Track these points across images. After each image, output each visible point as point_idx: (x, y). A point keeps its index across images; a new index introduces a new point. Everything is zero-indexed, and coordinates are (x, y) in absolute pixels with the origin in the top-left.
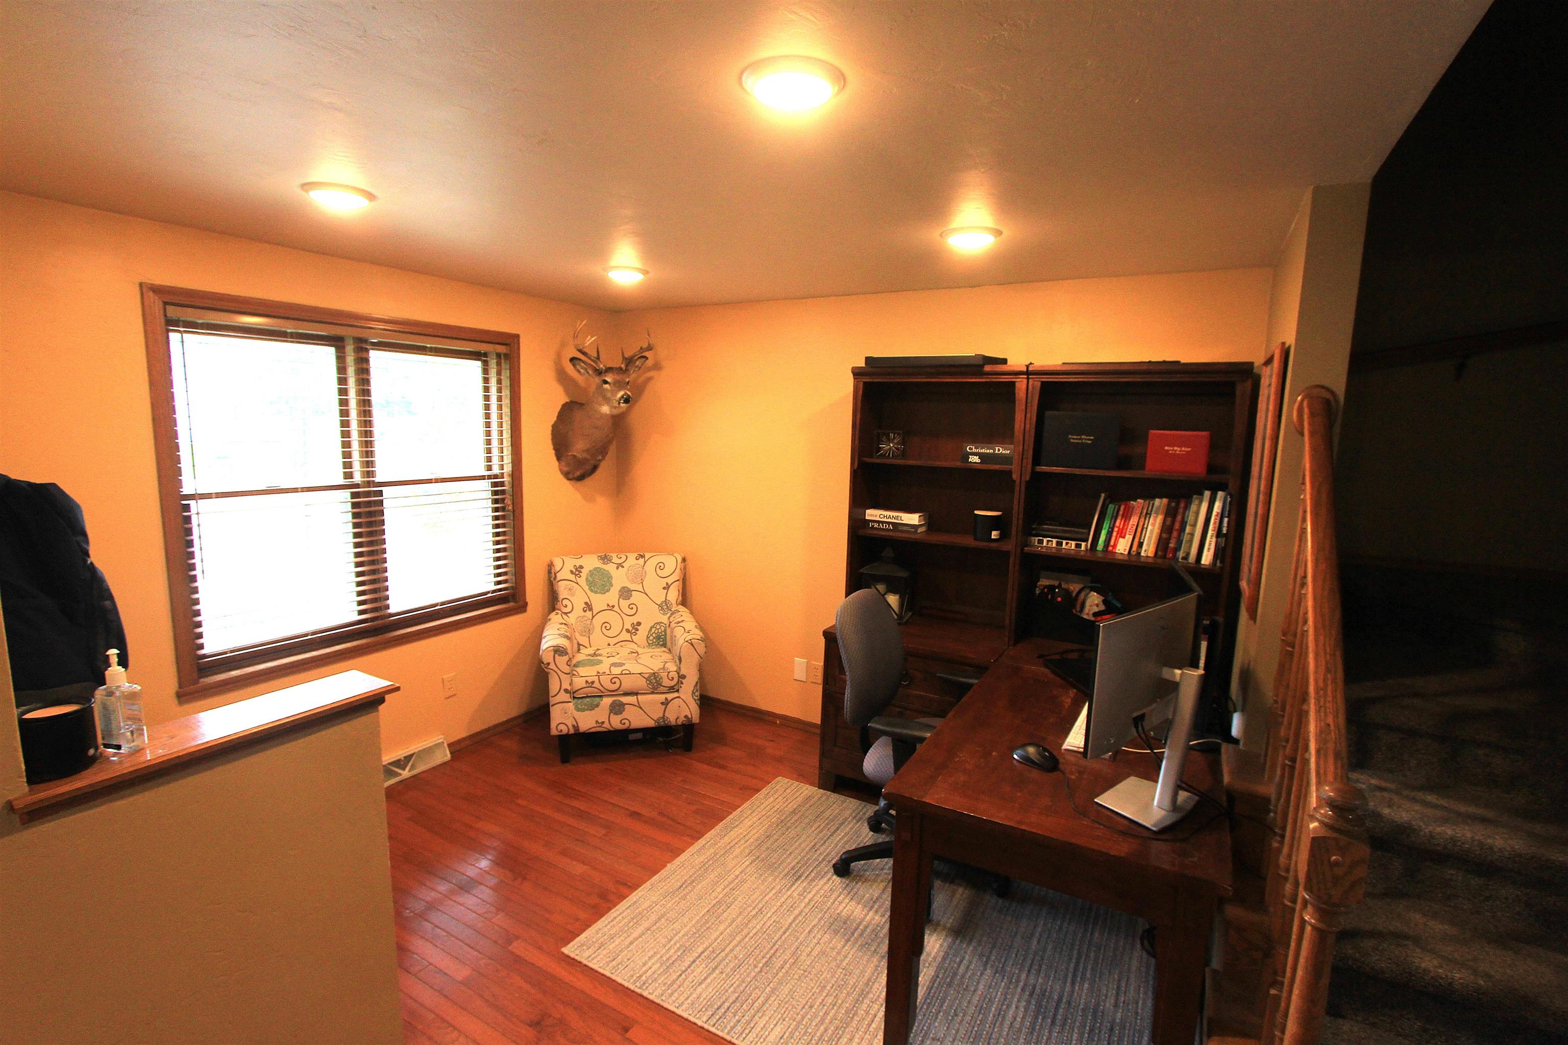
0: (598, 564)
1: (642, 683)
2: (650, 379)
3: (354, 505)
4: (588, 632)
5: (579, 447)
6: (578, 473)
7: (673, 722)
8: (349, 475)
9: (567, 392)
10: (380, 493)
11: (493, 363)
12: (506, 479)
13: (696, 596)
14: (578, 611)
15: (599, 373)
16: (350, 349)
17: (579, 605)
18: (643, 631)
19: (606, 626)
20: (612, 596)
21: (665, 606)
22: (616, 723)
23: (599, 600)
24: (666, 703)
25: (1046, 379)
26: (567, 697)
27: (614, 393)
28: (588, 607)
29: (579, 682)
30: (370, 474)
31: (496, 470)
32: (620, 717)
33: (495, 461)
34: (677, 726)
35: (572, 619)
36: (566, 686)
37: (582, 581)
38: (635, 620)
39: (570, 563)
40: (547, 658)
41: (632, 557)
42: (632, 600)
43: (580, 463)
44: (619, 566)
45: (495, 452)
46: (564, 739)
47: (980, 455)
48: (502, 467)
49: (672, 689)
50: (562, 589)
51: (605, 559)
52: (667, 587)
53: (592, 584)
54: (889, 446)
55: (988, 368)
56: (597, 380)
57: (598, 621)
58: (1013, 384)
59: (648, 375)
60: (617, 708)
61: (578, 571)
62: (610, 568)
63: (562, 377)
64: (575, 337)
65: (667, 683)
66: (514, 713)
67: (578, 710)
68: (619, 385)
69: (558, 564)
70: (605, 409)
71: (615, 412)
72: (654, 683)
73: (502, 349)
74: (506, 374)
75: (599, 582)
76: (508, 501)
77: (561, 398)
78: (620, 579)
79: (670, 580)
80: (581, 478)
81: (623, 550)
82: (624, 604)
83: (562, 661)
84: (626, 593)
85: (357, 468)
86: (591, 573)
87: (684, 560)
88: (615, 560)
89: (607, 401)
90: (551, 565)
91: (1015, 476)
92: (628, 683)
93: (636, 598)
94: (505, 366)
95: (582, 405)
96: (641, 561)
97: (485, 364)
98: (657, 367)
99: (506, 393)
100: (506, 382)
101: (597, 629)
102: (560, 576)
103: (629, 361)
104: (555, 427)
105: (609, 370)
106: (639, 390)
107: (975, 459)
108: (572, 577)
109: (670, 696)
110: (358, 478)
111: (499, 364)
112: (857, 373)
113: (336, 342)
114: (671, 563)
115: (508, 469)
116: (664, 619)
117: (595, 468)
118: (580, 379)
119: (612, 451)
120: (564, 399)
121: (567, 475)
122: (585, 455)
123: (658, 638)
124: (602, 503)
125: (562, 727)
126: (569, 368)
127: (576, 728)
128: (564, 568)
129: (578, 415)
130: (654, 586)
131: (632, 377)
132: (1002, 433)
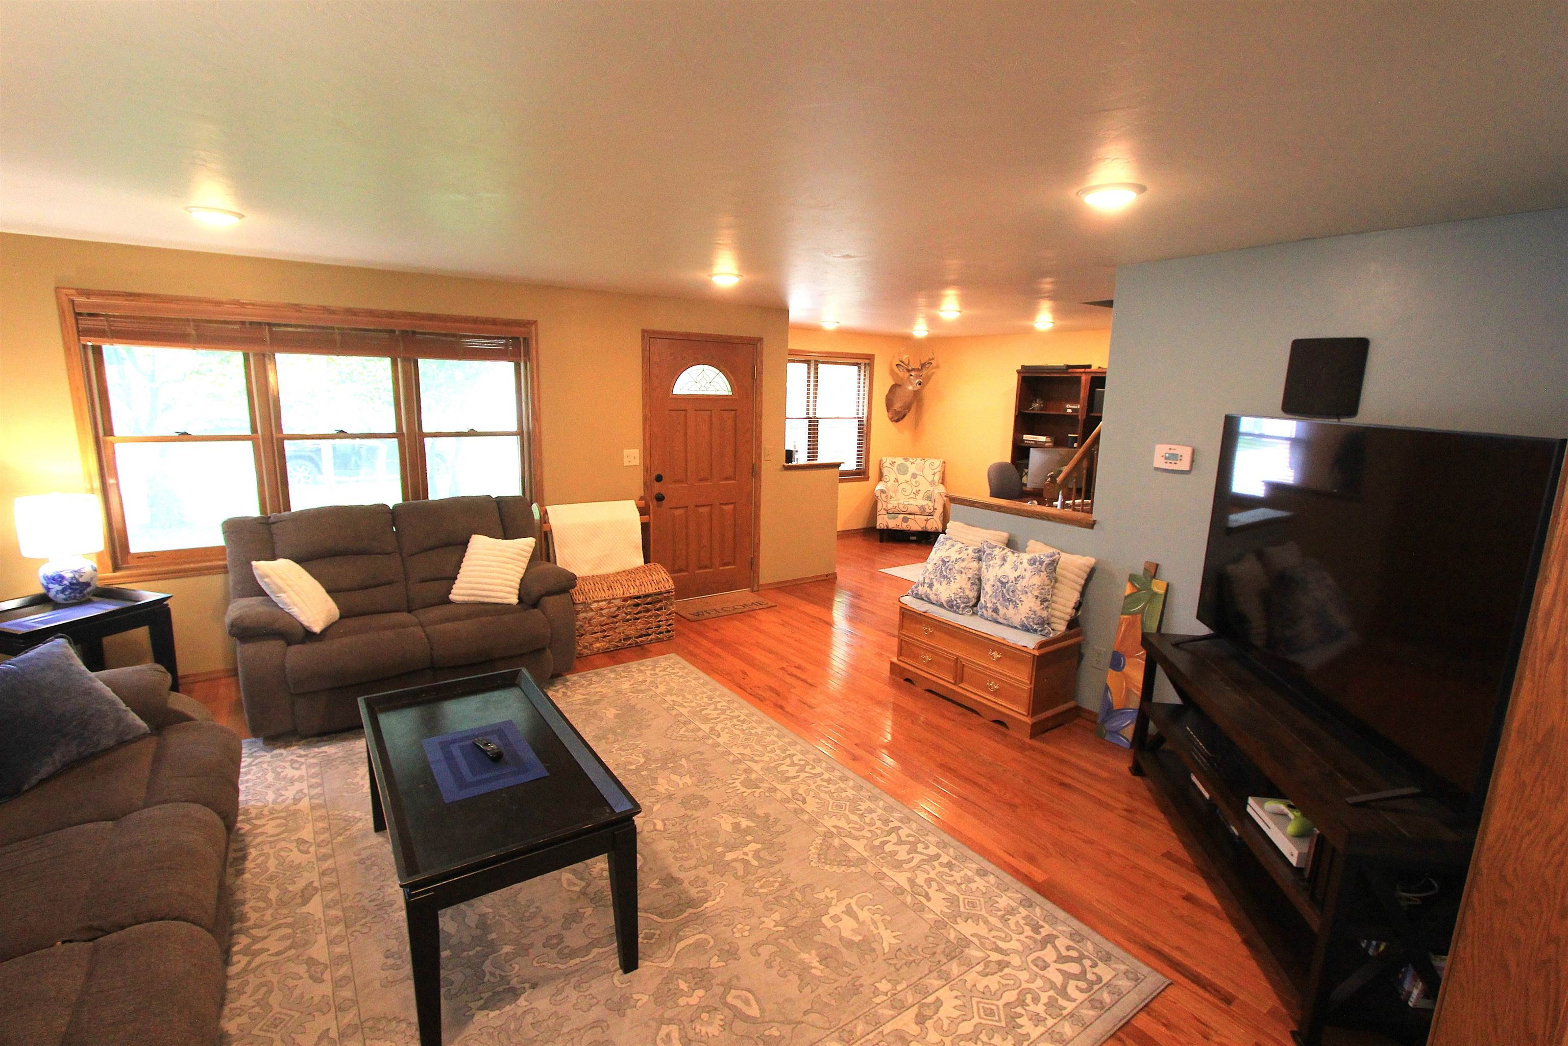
0: (903, 462)
1: (917, 510)
2: (934, 373)
3: (809, 425)
4: (896, 491)
5: (898, 406)
6: (896, 418)
7: (930, 530)
8: (808, 414)
9: (894, 379)
10: (818, 421)
11: (863, 368)
12: (865, 419)
13: (948, 479)
14: (892, 481)
15: (909, 371)
16: (812, 365)
17: (892, 479)
18: (921, 494)
19: (904, 490)
20: (908, 477)
21: (932, 483)
22: (904, 526)
23: (902, 478)
24: (927, 520)
25: (1094, 375)
26: (885, 512)
27: (914, 380)
28: (897, 480)
29: (890, 506)
30: (815, 414)
31: (860, 415)
32: (906, 524)
33: (861, 412)
34: (931, 532)
35: (889, 484)
36: (884, 507)
37: (895, 468)
38: (918, 488)
39: (890, 460)
40: (878, 494)
41: (919, 460)
42: (917, 479)
43: (897, 413)
44: (912, 463)
45: (861, 408)
46: (882, 531)
47: (1073, 409)
48: (863, 413)
49: (931, 514)
50: (885, 471)
51: (906, 459)
52: (934, 474)
53: (899, 470)
54: (1036, 405)
55: (1070, 370)
56: (908, 374)
57: (900, 487)
58: (1080, 378)
59: (933, 371)
60: (905, 520)
61: (893, 463)
62: (908, 464)
63: (892, 373)
64: (899, 356)
65: (928, 511)
66: (860, 526)
67: (889, 519)
68: (917, 377)
69: (884, 459)
70: (910, 388)
71: (915, 389)
72: (922, 511)
73: (867, 361)
74: (868, 372)
75: (903, 470)
76: (865, 429)
77: (891, 383)
78: (912, 469)
79: (936, 471)
80: (897, 421)
81: (916, 456)
82: (913, 481)
83: (883, 496)
84: (914, 476)
85: (811, 412)
86: (899, 465)
87: (944, 462)
88: (911, 460)
89: (911, 384)
90: (881, 461)
91: (1080, 417)
92: (911, 510)
93: (919, 478)
94: (868, 368)
95: (900, 385)
96: (923, 461)
97: (859, 368)
98: (937, 367)
99: (867, 381)
100: (868, 376)
101: (900, 490)
102: (885, 465)
103: (923, 365)
104: (887, 396)
105: (913, 370)
106: (928, 378)
107: (1069, 411)
108: (890, 466)
109: (929, 517)
110: (811, 415)
111: (865, 368)
112: (1018, 372)
113: (808, 362)
114: (937, 463)
115: (865, 415)
116: (931, 489)
117: (904, 416)
118: (900, 374)
119: (914, 405)
120: (892, 383)
121: (892, 419)
122: (900, 409)
123: (928, 497)
124: (907, 436)
125: (881, 525)
126: (896, 369)
127: (887, 526)
128: (887, 461)
129: (898, 390)
130: (928, 473)
131: (924, 372)
132: (1076, 401)
